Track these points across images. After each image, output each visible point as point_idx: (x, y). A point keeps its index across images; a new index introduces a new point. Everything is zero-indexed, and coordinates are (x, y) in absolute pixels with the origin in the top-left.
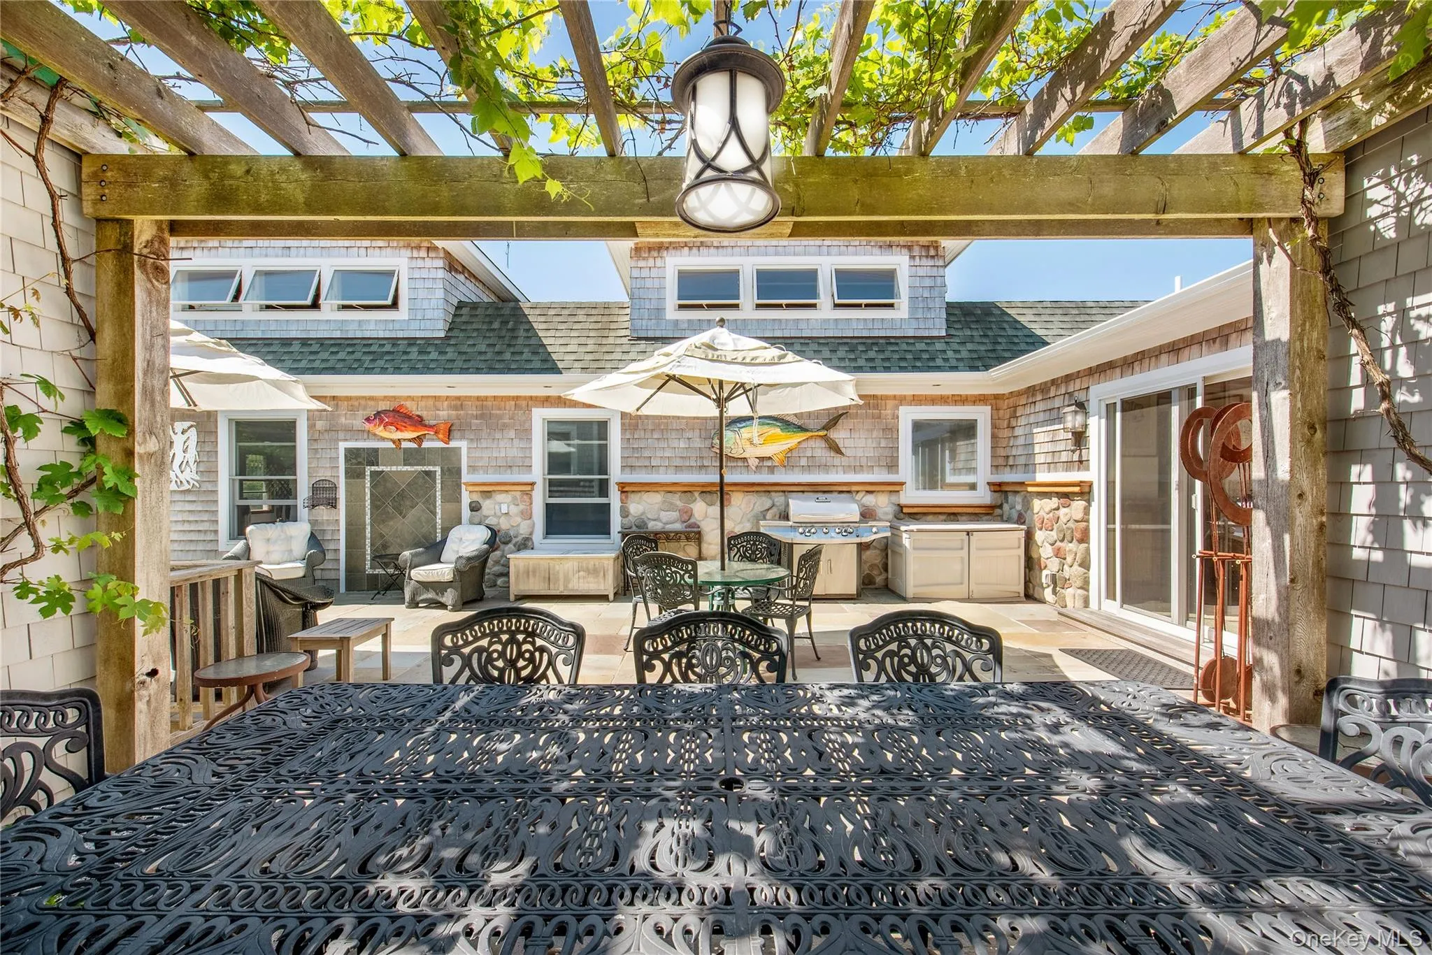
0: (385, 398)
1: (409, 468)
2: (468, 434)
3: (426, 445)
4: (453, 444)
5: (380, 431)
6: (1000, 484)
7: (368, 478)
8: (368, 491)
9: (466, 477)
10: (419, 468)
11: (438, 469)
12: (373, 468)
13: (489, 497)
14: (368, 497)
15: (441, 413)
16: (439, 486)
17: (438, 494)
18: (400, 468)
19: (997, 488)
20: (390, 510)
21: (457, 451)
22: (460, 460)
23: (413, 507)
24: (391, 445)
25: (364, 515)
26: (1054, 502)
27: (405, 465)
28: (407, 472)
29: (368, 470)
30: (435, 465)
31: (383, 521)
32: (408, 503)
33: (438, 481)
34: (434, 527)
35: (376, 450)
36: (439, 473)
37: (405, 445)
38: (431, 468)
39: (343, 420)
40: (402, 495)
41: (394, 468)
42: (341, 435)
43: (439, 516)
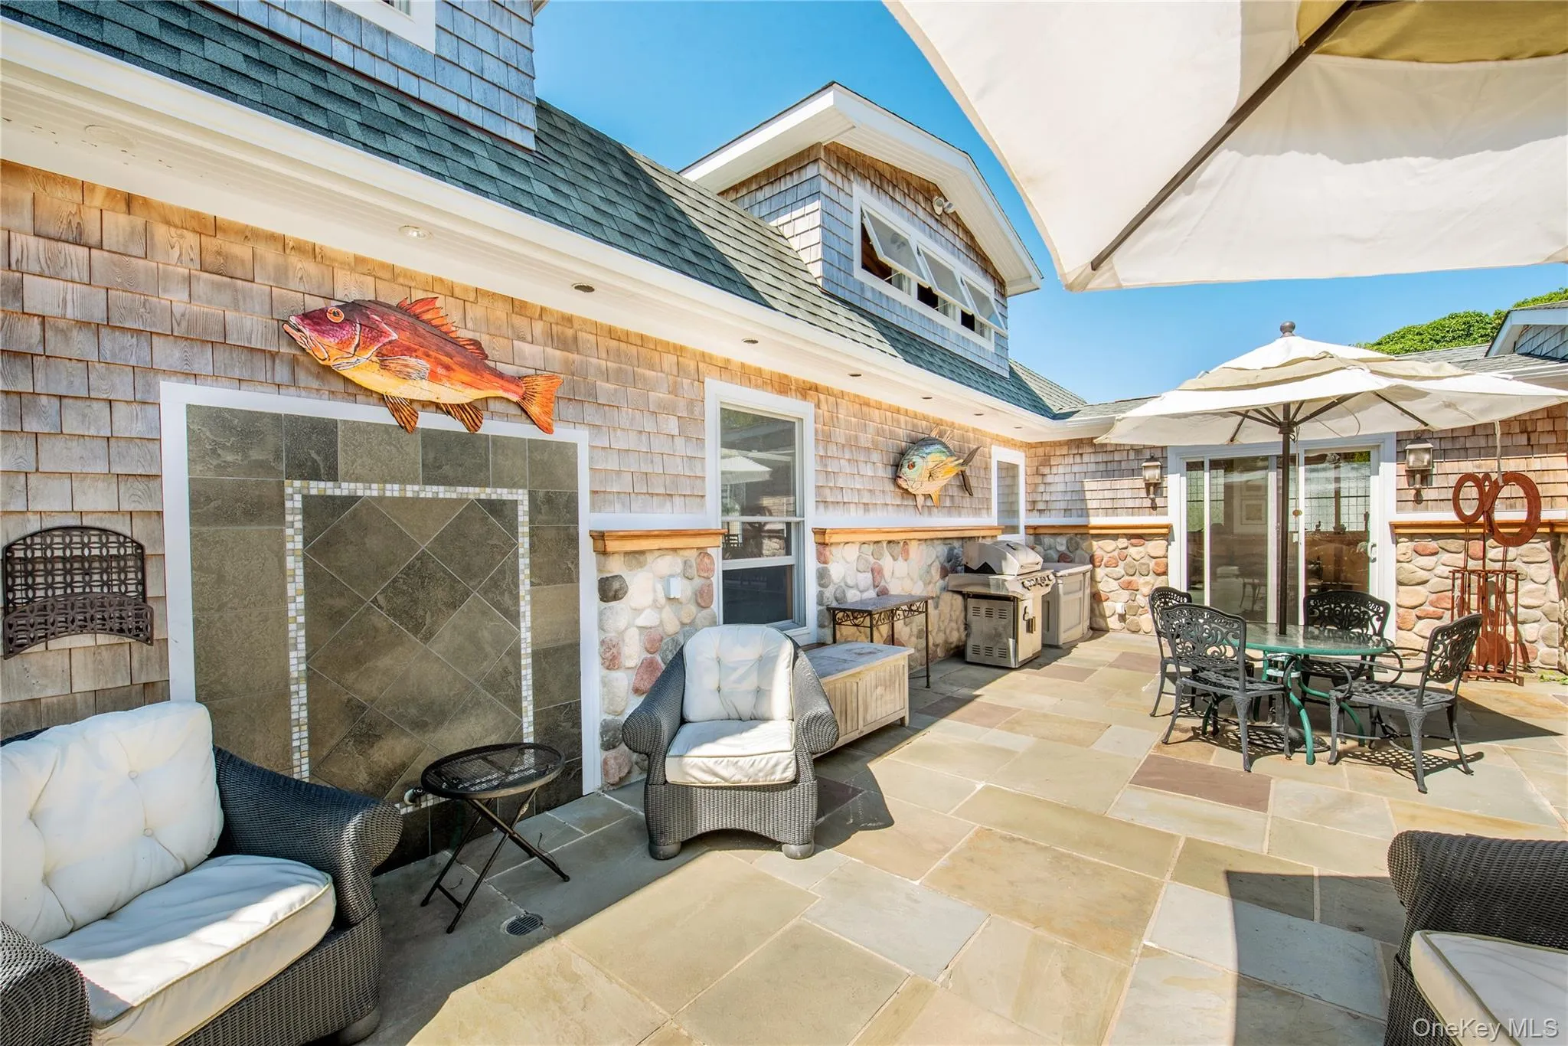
0: (359, 264)
1: (442, 492)
2: (591, 413)
3: (490, 427)
4: (562, 434)
5: (365, 371)
6: (1035, 528)
7: (295, 520)
8: (294, 565)
9: (588, 520)
10: (473, 492)
11: (521, 496)
12: (316, 488)
13: (641, 565)
14: (295, 587)
15: (526, 348)
16: (524, 543)
17: (524, 563)
18: (411, 491)
19: (1032, 531)
20: (381, 620)
21: (566, 452)
22: (573, 475)
23: (454, 606)
24: (382, 416)
25: (283, 645)
26: (1123, 542)
27: (428, 481)
28: (435, 501)
29: (295, 493)
30: (513, 485)
31: (359, 660)
32: (440, 594)
33: (524, 529)
34: (515, 654)
35: (325, 429)
36: (523, 509)
37: (428, 421)
38: (503, 494)
39: (177, 298)
40: (420, 573)
41: (393, 490)
42: (166, 354)
43: (526, 623)
